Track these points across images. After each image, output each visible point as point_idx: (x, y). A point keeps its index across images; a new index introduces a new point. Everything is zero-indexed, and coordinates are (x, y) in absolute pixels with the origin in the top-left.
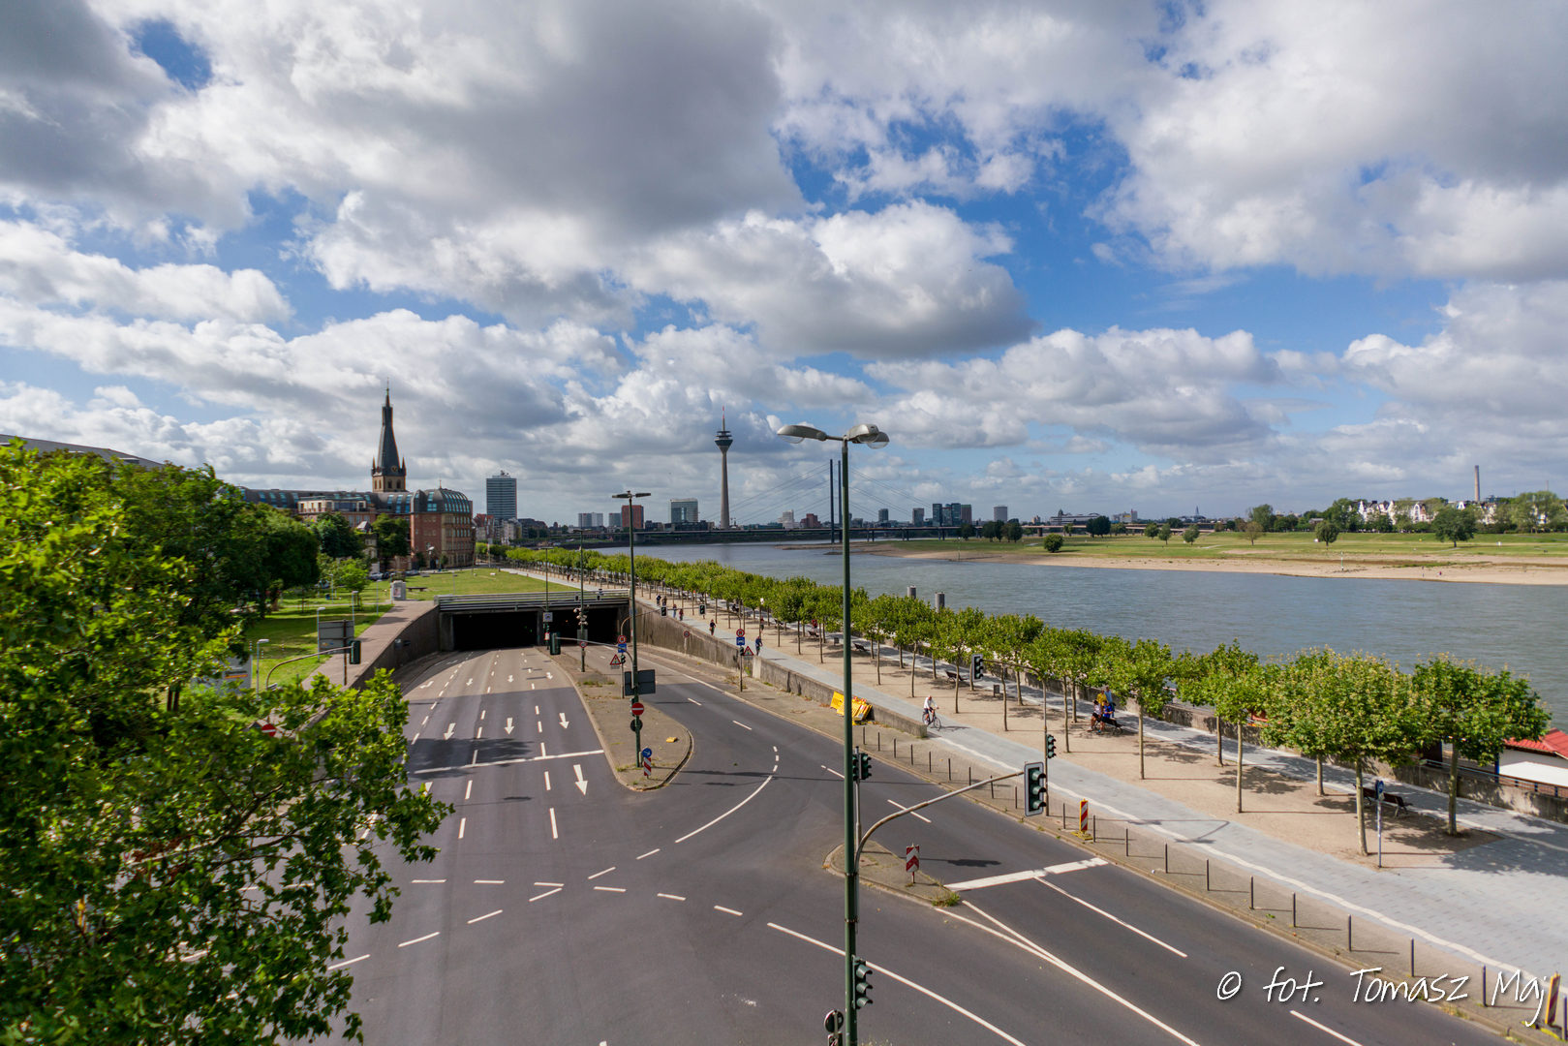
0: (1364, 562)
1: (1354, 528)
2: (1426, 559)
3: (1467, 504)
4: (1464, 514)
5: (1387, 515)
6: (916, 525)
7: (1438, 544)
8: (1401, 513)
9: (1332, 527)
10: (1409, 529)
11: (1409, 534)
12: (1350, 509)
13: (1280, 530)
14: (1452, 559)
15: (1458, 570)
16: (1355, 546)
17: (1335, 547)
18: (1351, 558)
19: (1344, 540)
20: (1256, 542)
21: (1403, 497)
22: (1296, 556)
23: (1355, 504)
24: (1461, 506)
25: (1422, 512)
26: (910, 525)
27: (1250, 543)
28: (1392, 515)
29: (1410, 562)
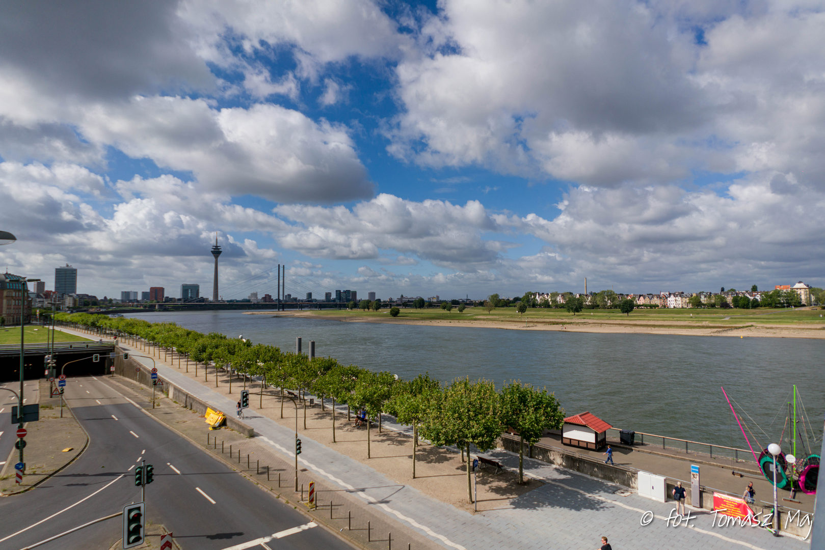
0: (537, 322)
1: (534, 305)
2: (562, 321)
3: (580, 295)
4: (578, 299)
5: (548, 300)
6: (327, 301)
7: (567, 313)
8: (553, 299)
9: (524, 305)
10: (557, 306)
11: (557, 309)
12: (533, 297)
13: (503, 306)
14: (573, 321)
15: (575, 326)
16: (534, 315)
17: (525, 315)
18: (531, 320)
19: (529, 312)
20: (491, 312)
21: (554, 291)
22: (508, 319)
23: (535, 294)
24: (578, 296)
25: (562, 299)
26: (323, 301)
27: (488, 313)
28: (549, 300)
29: (555, 322)
